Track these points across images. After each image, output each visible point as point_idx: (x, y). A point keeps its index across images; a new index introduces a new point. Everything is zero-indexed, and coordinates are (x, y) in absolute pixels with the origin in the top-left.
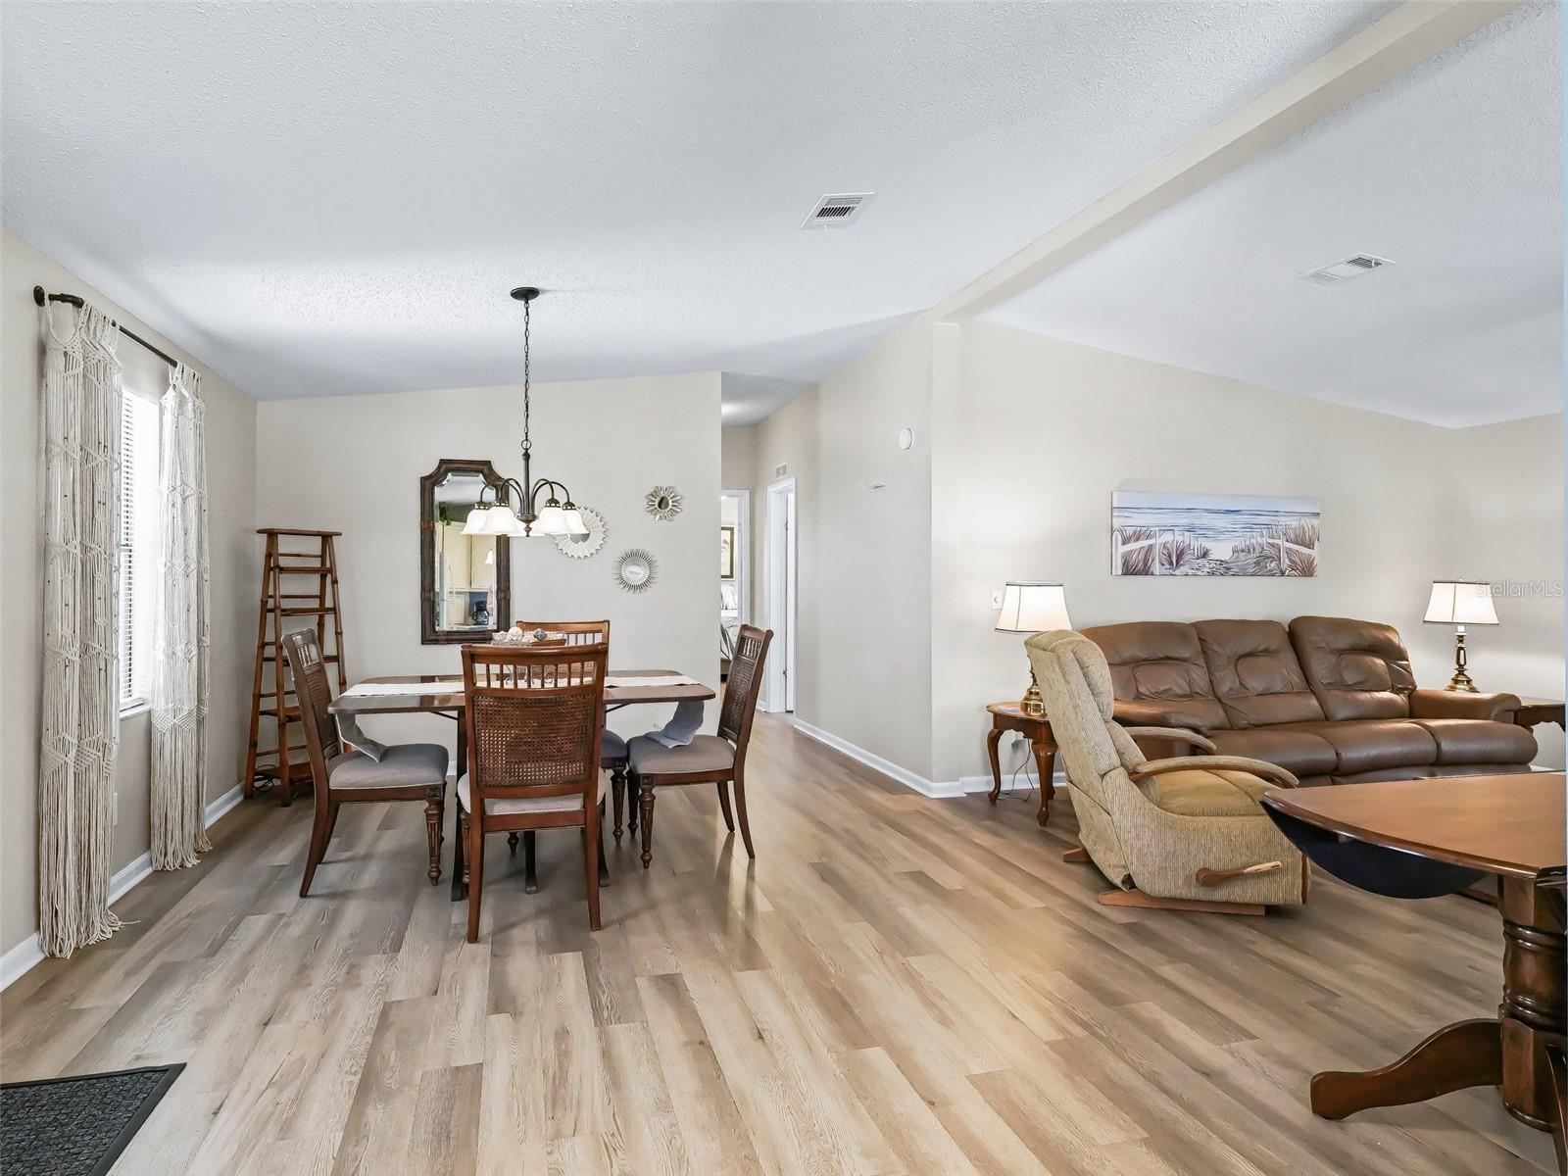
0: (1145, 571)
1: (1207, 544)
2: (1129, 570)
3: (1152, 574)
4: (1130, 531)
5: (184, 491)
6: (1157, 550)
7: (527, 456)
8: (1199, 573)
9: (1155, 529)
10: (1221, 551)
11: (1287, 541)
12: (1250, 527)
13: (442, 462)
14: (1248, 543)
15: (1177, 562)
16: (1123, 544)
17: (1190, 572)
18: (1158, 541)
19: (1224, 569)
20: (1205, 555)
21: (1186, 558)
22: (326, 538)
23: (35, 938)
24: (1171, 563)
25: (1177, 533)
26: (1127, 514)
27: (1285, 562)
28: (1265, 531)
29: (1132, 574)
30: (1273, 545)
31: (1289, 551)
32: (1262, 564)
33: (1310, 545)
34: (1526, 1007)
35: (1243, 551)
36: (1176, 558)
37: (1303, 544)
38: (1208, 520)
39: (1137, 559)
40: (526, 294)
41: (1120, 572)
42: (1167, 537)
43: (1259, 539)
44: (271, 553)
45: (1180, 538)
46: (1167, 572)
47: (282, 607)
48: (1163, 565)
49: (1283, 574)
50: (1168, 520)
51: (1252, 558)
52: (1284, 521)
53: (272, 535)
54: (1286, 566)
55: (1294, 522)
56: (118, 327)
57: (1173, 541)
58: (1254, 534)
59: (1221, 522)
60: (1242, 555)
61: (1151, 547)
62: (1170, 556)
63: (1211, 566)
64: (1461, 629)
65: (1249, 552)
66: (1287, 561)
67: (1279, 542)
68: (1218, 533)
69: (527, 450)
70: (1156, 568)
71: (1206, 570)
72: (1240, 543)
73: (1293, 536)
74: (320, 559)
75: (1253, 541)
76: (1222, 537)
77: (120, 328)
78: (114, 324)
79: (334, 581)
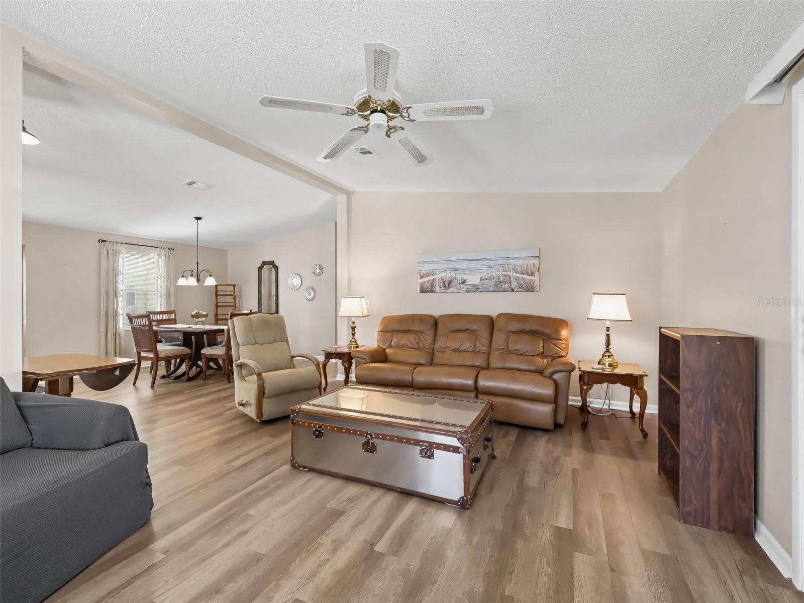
0: (432, 291)
1: (465, 277)
2: (423, 291)
3: (435, 292)
4: (424, 272)
6: (438, 281)
7: (197, 263)
8: (460, 291)
9: (436, 271)
10: (473, 279)
11: (516, 273)
12: (489, 267)
13: (263, 262)
14: (490, 275)
15: (449, 286)
16: (421, 278)
17: (456, 291)
18: (438, 277)
19: (475, 289)
20: (464, 282)
21: (453, 284)
22: (234, 286)
24: (445, 287)
25: (448, 272)
26: (422, 265)
27: (514, 284)
28: (500, 269)
29: (425, 292)
30: (506, 276)
31: (516, 279)
32: (500, 286)
33: (532, 274)
35: (487, 279)
36: (448, 284)
37: (527, 274)
38: (465, 265)
39: (427, 286)
41: (419, 292)
42: (443, 275)
43: (497, 273)
44: (217, 291)
45: (450, 275)
46: (443, 291)
47: (218, 305)
48: (441, 287)
49: (513, 291)
50: (443, 266)
51: (493, 282)
52: (512, 262)
53: (217, 286)
54: (515, 286)
55: (520, 263)
57: (446, 276)
58: (494, 270)
59: (472, 265)
60: (486, 282)
61: (434, 279)
62: (444, 283)
63: (468, 287)
64: (608, 323)
65: (491, 279)
66: (516, 283)
67: (511, 274)
68: (471, 271)
70: (437, 289)
71: (464, 290)
72: (485, 275)
73: (519, 270)
74: (233, 292)
75: (493, 274)
76: (474, 272)
77: (125, 243)
78: (122, 243)
79: (234, 298)
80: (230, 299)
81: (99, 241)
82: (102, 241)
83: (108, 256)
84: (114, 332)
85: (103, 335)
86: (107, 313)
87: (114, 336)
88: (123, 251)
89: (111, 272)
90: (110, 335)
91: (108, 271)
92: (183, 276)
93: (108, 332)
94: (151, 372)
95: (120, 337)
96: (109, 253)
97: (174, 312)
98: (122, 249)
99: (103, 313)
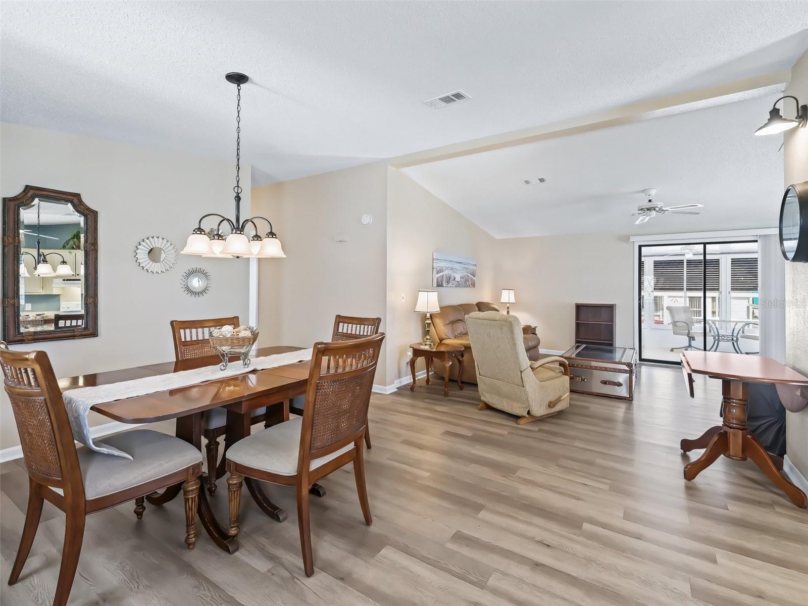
1: (455, 275)
3: (443, 287)
4: (438, 269)
6: (445, 276)
8: (453, 286)
9: (444, 268)
10: (458, 278)
12: (463, 269)
13: (28, 187)
15: (449, 282)
16: (437, 274)
18: (444, 273)
19: (459, 285)
20: (454, 279)
21: (451, 280)
25: (448, 270)
26: (437, 262)
30: (467, 276)
31: (470, 278)
32: (466, 283)
33: (474, 276)
34: (733, 424)
38: (454, 265)
39: (440, 280)
40: (238, 79)
41: (436, 286)
43: (465, 273)
46: (447, 286)
48: (446, 283)
49: (470, 286)
50: (446, 265)
52: (469, 267)
54: (470, 283)
57: (448, 273)
59: (457, 266)
60: (462, 279)
62: (447, 279)
63: (456, 284)
68: (456, 271)
72: (461, 275)
73: (471, 273)
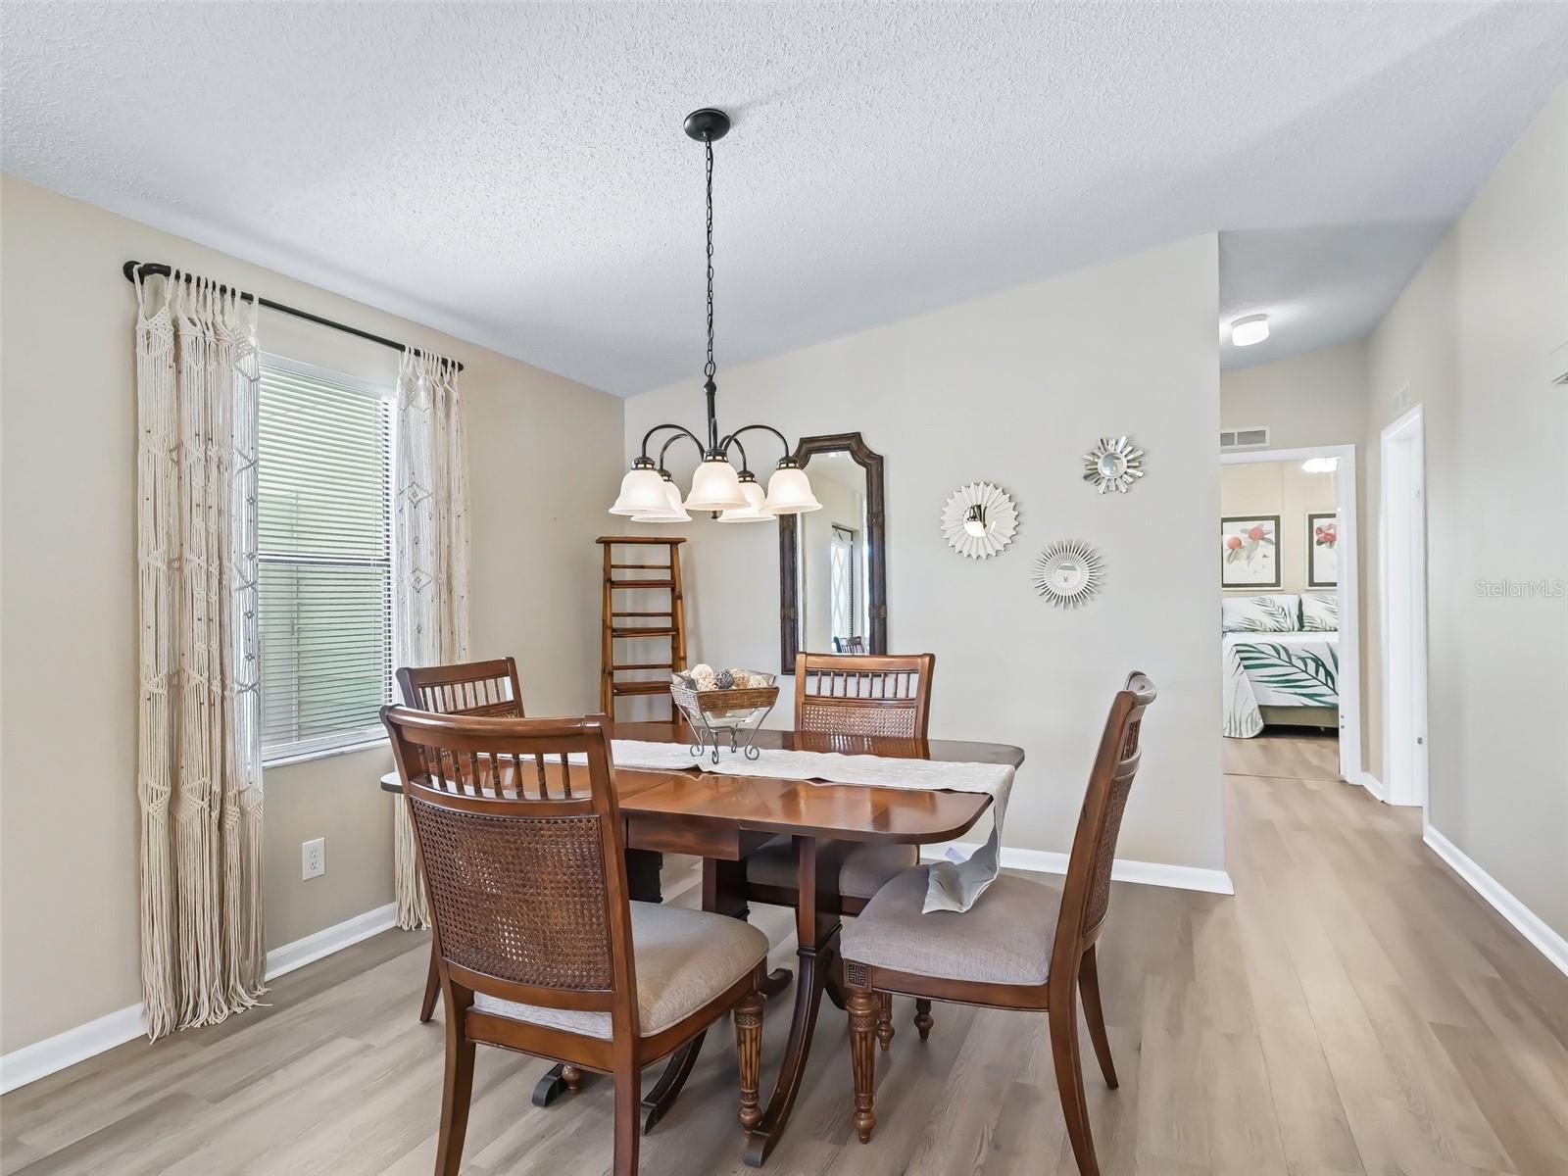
5: (415, 494)
7: (711, 388)
22: (674, 543)
23: (138, 1008)
40: (710, 125)
44: (608, 567)
47: (614, 626)
53: (607, 543)
56: (256, 301)
69: (711, 377)
74: (669, 571)
77: (262, 302)
78: (247, 297)
79: (677, 597)
80: (661, 601)
81: (128, 269)
82: (148, 270)
83: (177, 358)
84: (217, 788)
85: (156, 810)
86: (175, 683)
87: (215, 814)
88: (253, 341)
89: (194, 450)
90: (193, 806)
91: (179, 447)
92: (644, 461)
93: (184, 789)
94: (427, 1018)
95: (243, 812)
96: (185, 342)
97: (504, 668)
98: (247, 325)
99: (154, 684)
